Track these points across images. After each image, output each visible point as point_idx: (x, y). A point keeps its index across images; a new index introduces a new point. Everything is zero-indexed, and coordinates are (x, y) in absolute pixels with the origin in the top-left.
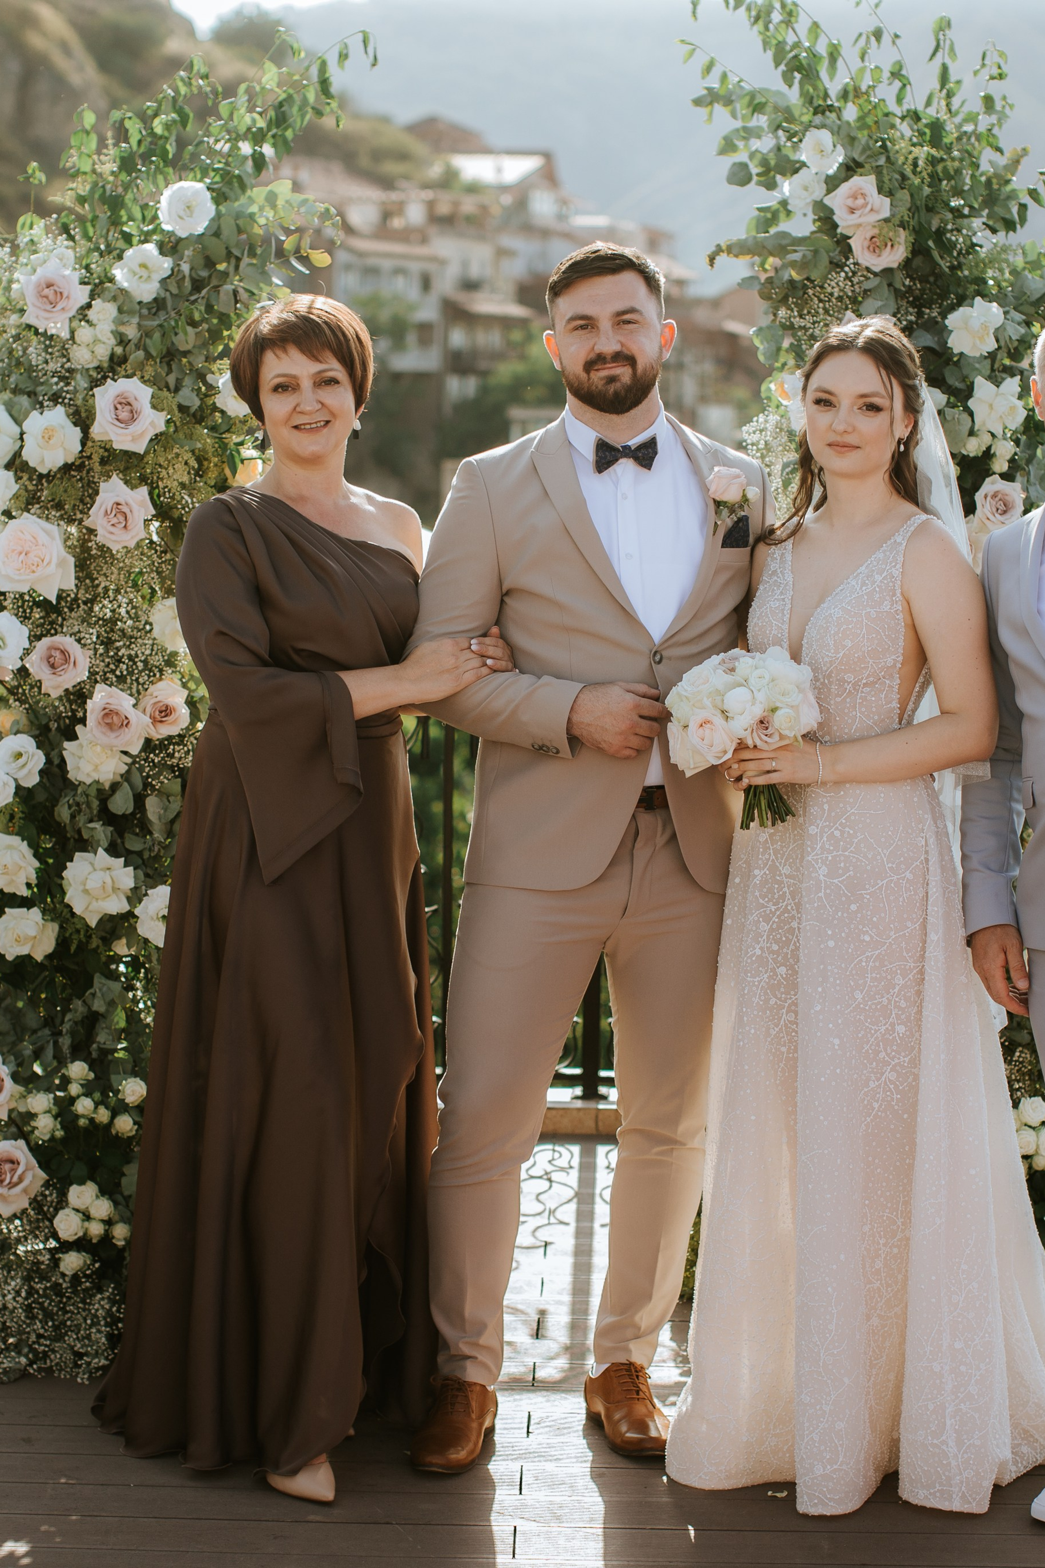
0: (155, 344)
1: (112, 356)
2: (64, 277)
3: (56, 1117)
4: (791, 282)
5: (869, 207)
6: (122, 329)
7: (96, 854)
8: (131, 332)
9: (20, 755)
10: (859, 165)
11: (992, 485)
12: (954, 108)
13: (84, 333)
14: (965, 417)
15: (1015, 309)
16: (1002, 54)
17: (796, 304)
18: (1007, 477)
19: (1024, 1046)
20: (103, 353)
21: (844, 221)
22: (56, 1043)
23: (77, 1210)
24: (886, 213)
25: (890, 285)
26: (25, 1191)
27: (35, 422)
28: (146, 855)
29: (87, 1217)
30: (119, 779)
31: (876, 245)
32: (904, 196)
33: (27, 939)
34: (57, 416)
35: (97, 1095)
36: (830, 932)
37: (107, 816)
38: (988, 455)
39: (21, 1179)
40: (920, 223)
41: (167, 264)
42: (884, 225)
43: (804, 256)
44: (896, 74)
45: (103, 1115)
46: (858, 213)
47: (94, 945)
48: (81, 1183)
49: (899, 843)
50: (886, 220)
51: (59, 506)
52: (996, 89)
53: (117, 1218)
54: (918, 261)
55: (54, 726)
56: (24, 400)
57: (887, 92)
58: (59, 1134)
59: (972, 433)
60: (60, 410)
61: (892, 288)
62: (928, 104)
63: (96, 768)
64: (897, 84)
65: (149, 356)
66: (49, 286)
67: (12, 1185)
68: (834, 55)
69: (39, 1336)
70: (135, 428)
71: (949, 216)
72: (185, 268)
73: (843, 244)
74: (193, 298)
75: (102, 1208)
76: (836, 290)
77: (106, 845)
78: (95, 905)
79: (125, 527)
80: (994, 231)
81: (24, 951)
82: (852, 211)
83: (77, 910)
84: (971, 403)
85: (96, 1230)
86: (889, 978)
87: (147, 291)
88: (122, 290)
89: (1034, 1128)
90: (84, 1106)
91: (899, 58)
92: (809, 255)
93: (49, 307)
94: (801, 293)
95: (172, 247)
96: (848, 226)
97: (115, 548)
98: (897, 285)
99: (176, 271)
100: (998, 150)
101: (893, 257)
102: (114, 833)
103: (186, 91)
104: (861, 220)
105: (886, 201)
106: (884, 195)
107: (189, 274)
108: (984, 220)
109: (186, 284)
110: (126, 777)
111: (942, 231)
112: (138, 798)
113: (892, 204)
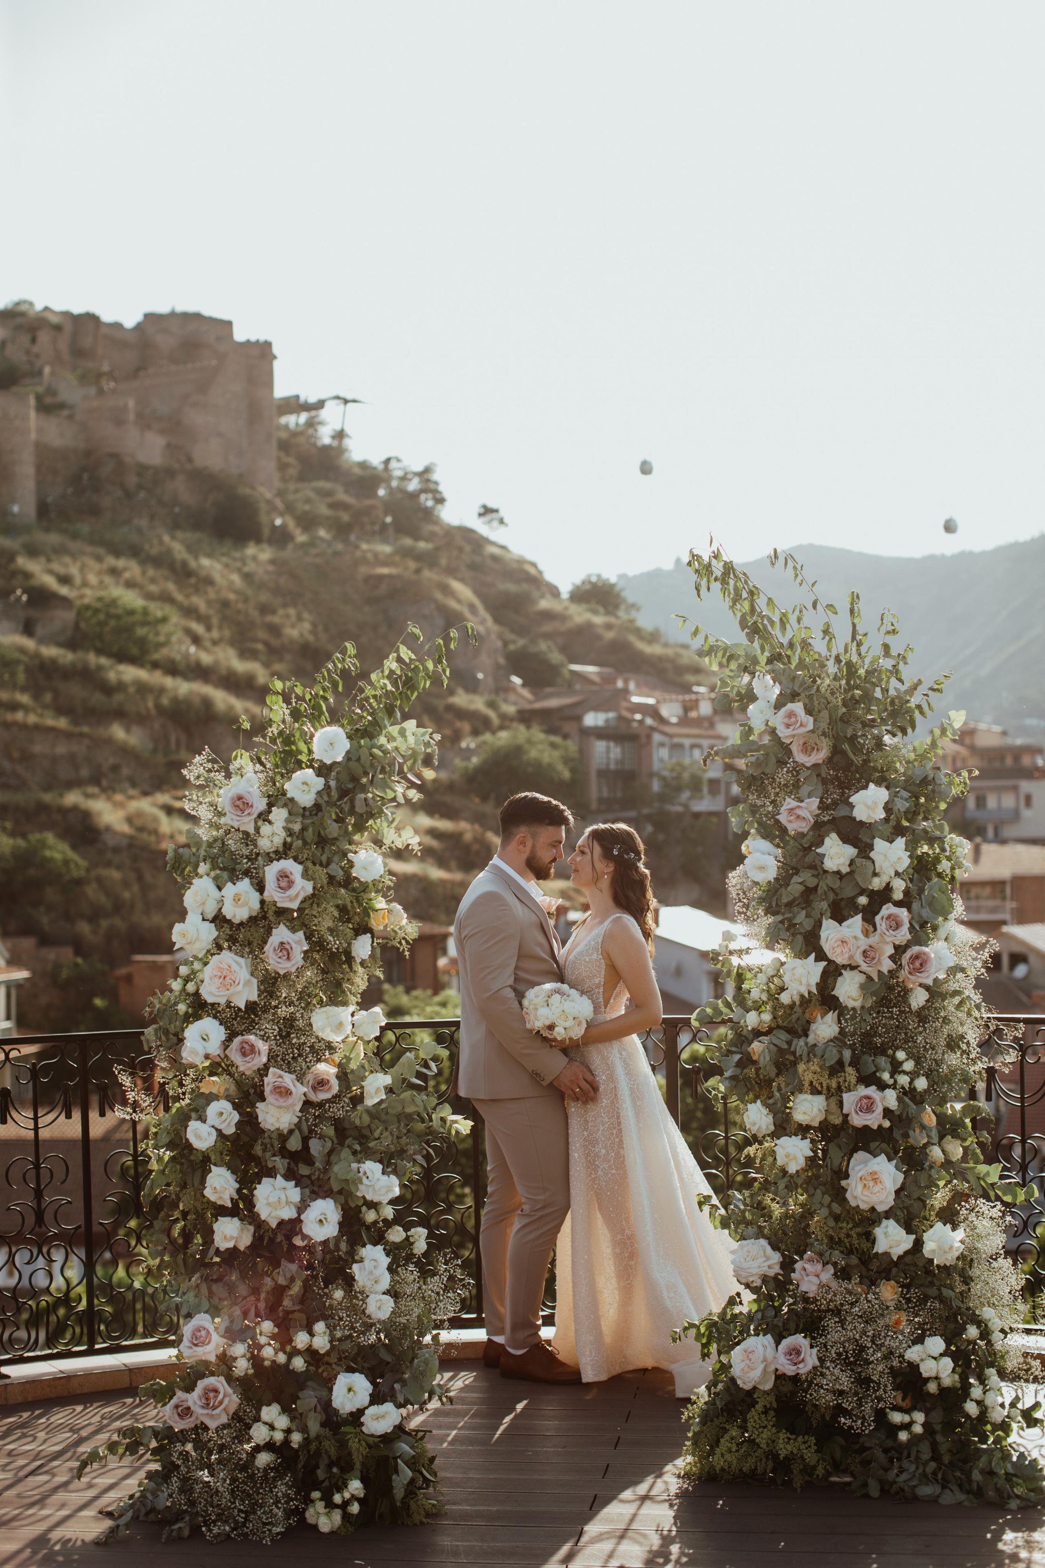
0: (310, 835)
1: (285, 844)
2: (251, 792)
3: (249, 1360)
4: (753, 775)
5: (800, 723)
6: (290, 826)
7: (276, 1179)
8: (296, 827)
9: (221, 1114)
10: (798, 695)
11: (888, 909)
12: (863, 654)
13: (265, 829)
14: (869, 863)
15: (904, 789)
16: (894, 616)
17: (757, 790)
18: (898, 904)
19: (935, 1298)
20: (278, 841)
21: (783, 733)
22: (256, 1307)
23: (265, 1423)
24: (810, 727)
25: (818, 775)
26: (225, 1409)
27: (230, 889)
28: (313, 1178)
29: (272, 1427)
30: (293, 1127)
31: (807, 749)
32: (825, 714)
33: (232, 1238)
34: (245, 885)
35: (278, 1346)
37: (283, 1152)
38: (888, 888)
39: (221, 1403)
40: (837, 733)
41: (321, 780)
42: (811, 735)
43: (757, 758)
44: (826, 632)
45: (282, 1358)
46: (791, 728)
47: (279, 1240)
48: (269, 1405)
50: (812, 731)
51: (250, 943)
52: (890, 640)
53: (294, 1428)
54: (837, 758)
55: (252, 1091)
56: (225, 875)
58: (251, 1371)
59: (875, 874)
60: (247, 881)
61: (820, 778)
62: (846, 651)
63: (279, 1120)
64: (827, 638)
65: (305, 843)
66: (240, 798)
67: (214, 1408)
68: (783, 622)
69: (240, 1511)
70: (292, 892)
71: (860, 726)
72: (333, 783)
73: (786, 749)
74: (338, 803)
75: (283, 1422)
76: (782, 780)
77: (283, 1171)
78: (274, 1214)
79: (288, 958)
80: (894, 735)
81: (230, 1245)
82: (788, 726)
83: (263, 1217)
84: (872, 855)
85: (279, 1436)
87: (306, 799)
88: (292, 800)
89: (935, 1358)
90: (268, 1352)
92: (762, 758)
93: (239, 813)
94: (760, 783)
95: (323, 770)
96: (787, 737)
97: (282, 972)
98: (824, 775)
99: (327, 786)
100: (901, 680)
101: (819, 757)
102: (289, 1164)
103: (340, 666)
104: (795, 732)
105: (811, 719)
106: (811, 715)
107: (337, 788)
108: (889, 728)
109: (334, 794)
110: (298, 1126)
111: (854, 737)
112: (305, 1140)
113: (815, 721)
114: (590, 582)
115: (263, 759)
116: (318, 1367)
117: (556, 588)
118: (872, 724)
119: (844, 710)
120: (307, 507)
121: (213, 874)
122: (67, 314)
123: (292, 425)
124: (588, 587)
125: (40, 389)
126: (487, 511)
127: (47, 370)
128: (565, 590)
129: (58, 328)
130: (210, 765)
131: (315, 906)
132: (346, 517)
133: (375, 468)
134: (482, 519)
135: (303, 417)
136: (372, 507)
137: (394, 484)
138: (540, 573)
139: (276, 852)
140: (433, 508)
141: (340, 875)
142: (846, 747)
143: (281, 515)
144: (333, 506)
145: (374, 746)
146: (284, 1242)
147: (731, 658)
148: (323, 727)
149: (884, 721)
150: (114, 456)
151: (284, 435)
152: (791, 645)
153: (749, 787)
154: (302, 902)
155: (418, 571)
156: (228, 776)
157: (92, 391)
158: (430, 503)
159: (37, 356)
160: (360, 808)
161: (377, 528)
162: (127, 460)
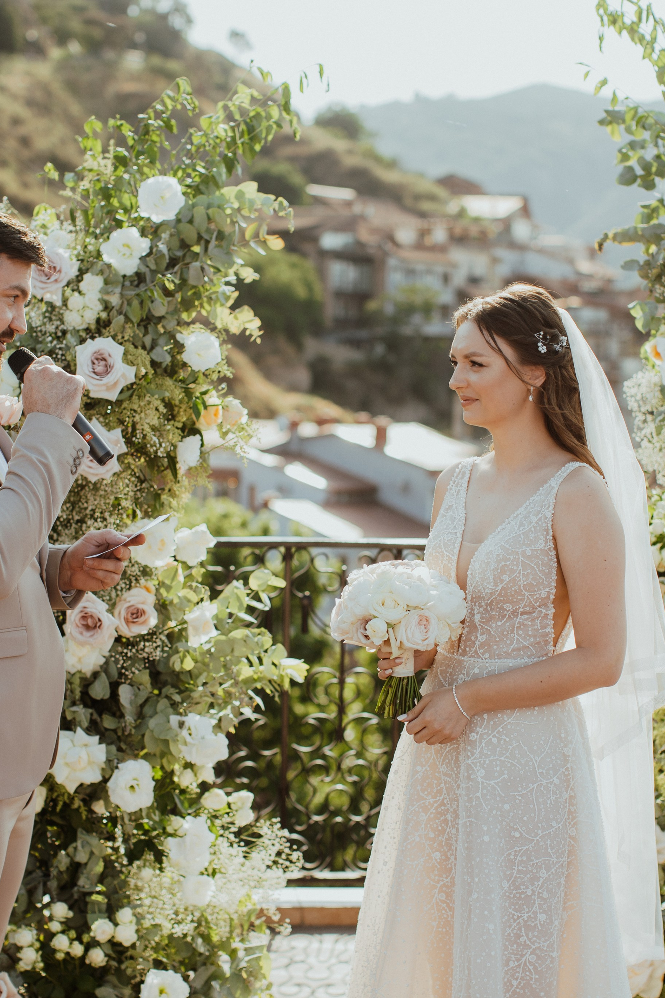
1: (99, 320)
3: (37, 951)
6: (106, 298)
7: (75, 732)
8: (115, 300)
13: (75, 301)
20: (91, 316)
28: (120, 733)
30: (99, 669)
35: (73, 933)
37: (87, 700)
41: (146, 243)
45: (77, 950)
47: (76, 806)
58: (39, 965)
63: (80, 660)
65: (126, 320)
72: (162, 247)
77: (86, 724)
78: (72, 776)
83: (58, 780)
87: (127, 266)
88: (109, 265)
93: (46, 281)
95: (150, 230)
97: (93, 479)
99: (154, 252)
102: (92, 714)
107: (167, 253)
109: (163, 260)
110: (105, 667)
112: (114, 686)
116: (120, 962)
131: (135, 398)
139: (87, 330)
141: (167, 360)
146: (83, 809)
148: (153, 176)
154: (121, 392)
160: (194, 279)
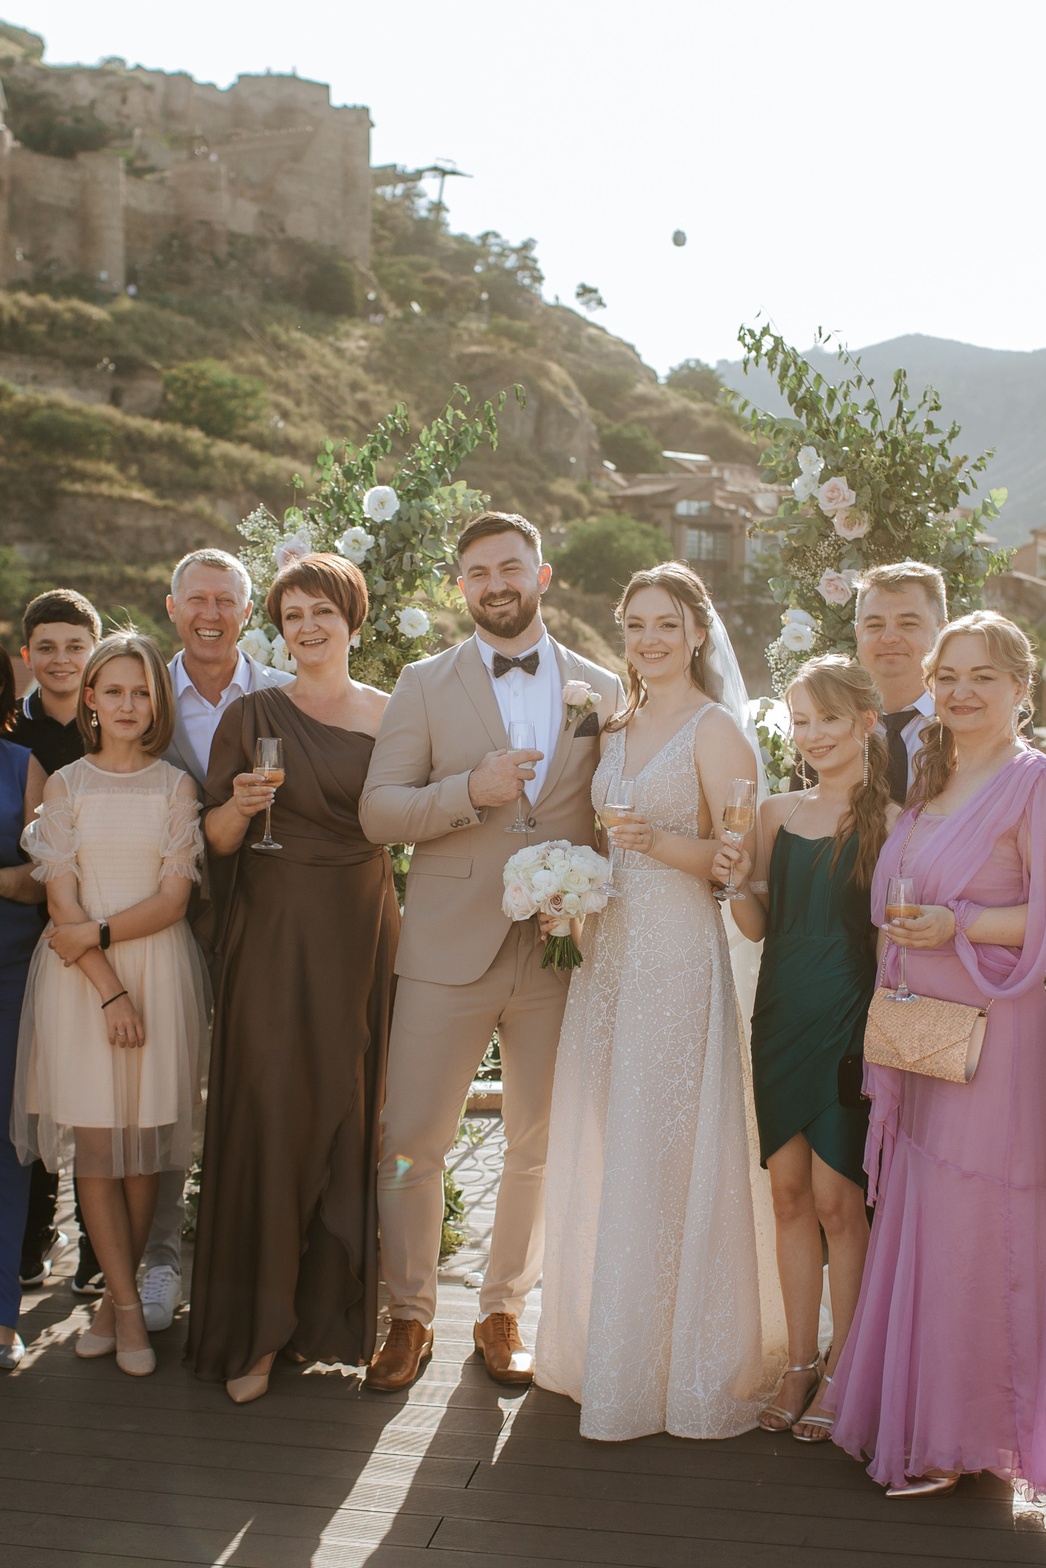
2: (301, 548)
4: (794, 548)
5: (841, 498)
10: (845, 470)
12: (908, 431)
17: (798, 563)
21: (826, 508)
24: (853, 501)
25: (859, 549)
31: (850, 523)
32: (868, 489)
36: (640, 1008)
40: (879, 508)
41: (370, 538)
42: (853, 508)
43: (799, 530)
44: (871, 408)
46: (834, 502)
49: (695, 945)
50: (854, 506)
52: (934, 416)
54: (879, 533)
57: (864, 421)
61: (861, 552)
62: (891, 428)
64: (872, 415)
66: (291, 553)
68: (832, 396)
71: (903, 502)
72: (382, 542)
73: (827, 522)
74: (388, 561)
76: (823, 553)
80: (938, 512)
82: (831, 500)
86: (683, 1044)
91: (873, 397)
92: (804, 530)
94: (802, 555)
95: (373, 529)
96: (829, 511)
98: (864, 549)
99: (378, 545)
100: (947, 458)
101: (861, 530)
103: (391, 426)
104: (836, 507)
105: (854, 493)
106: (853, 489)
107: (387, 547)
108: (932, 505)
109: (383, 551)
111: (897, 513)
113: (857, 495)
114: (689, 368)
115: (316, 516)
117: (654, 372)
118: (915, 501)
119: (887, 486)
120: (402, 281)
121: (265, 626)
122: (159, 73)
123: (388, 196)
124: (685, 372)
125: (131, 153)
126: (585, 292)
127: (137, 132)
128: (663, 373)
129: (149, 88)
130: (265, 523)
131: (361, 660)
132: (441, 293)
133: (472, 244)
134: (581, 299)
135: (399, 189)
136: (468, 283)
137: (492, 260)
138: (638, 356)
140: (531, 286)
141: (387, 630)
142: (888, 522)
143: (374, 288)
144: (428, 281)
145: (423, 507)
147: (778, 432)
148: (372, 486)
149: (928, 498)
150: (203, 223)
151: (380, 207)
152: (838, 421)
153: (791, 558)
155: (513, 351)
156: (282, 531)
157: (184, 154)
158: (527, 281)
159: (128, 117)
160: (406, 566)
161: (472, 305)
162: (219, 227)
